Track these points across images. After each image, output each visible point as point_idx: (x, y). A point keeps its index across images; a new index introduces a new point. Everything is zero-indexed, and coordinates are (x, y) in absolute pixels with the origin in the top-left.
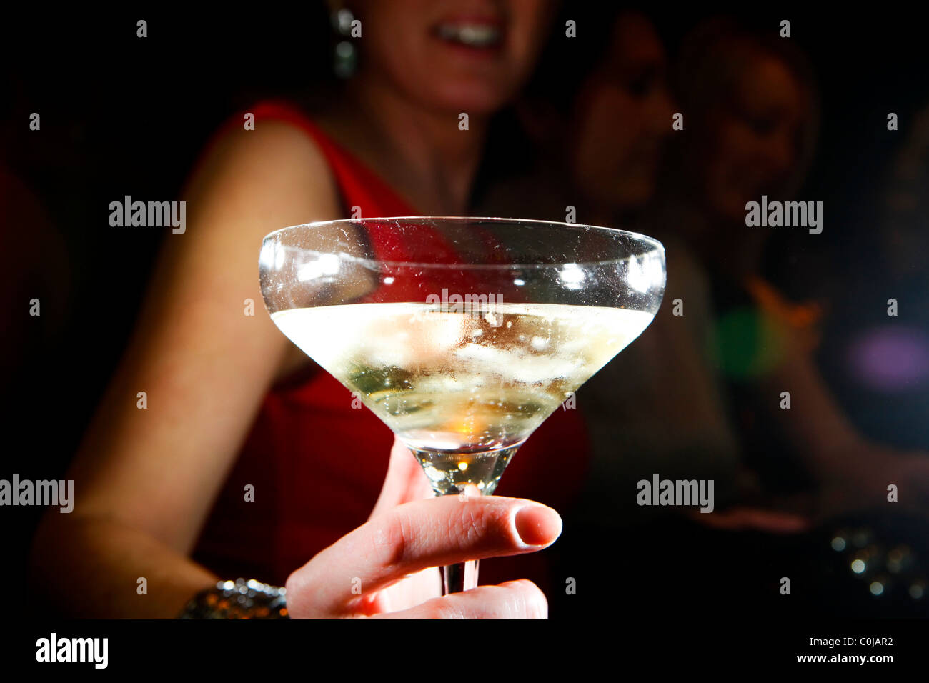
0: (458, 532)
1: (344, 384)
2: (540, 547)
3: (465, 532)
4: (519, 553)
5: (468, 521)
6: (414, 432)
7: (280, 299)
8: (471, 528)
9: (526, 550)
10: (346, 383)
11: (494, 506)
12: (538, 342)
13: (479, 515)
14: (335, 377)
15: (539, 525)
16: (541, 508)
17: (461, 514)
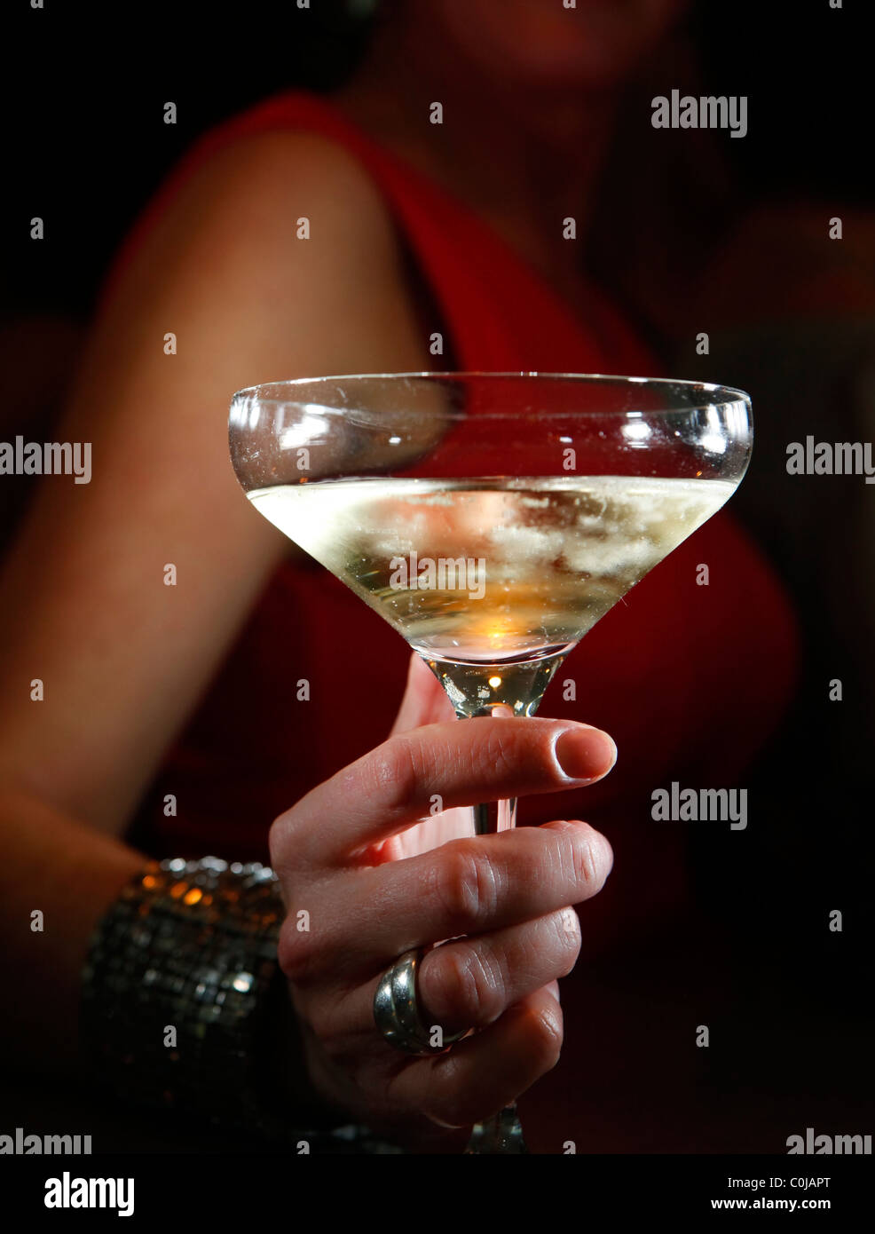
0: (483, 764)
1: (340, 578)
2: (588, 781)
3: (491, 764)
4: (563, 789)
5: (495, 751)
6: (431, 639)
7: (261, 473)
8: (500, 758)
9: (571, 784)
10: (342, 576)
11: (529, 730)
12: (588, 521)
13: (510, 743)
14: (328, 569)
15: (587, 753)
16: (591, 730)
17: (487, 742)
